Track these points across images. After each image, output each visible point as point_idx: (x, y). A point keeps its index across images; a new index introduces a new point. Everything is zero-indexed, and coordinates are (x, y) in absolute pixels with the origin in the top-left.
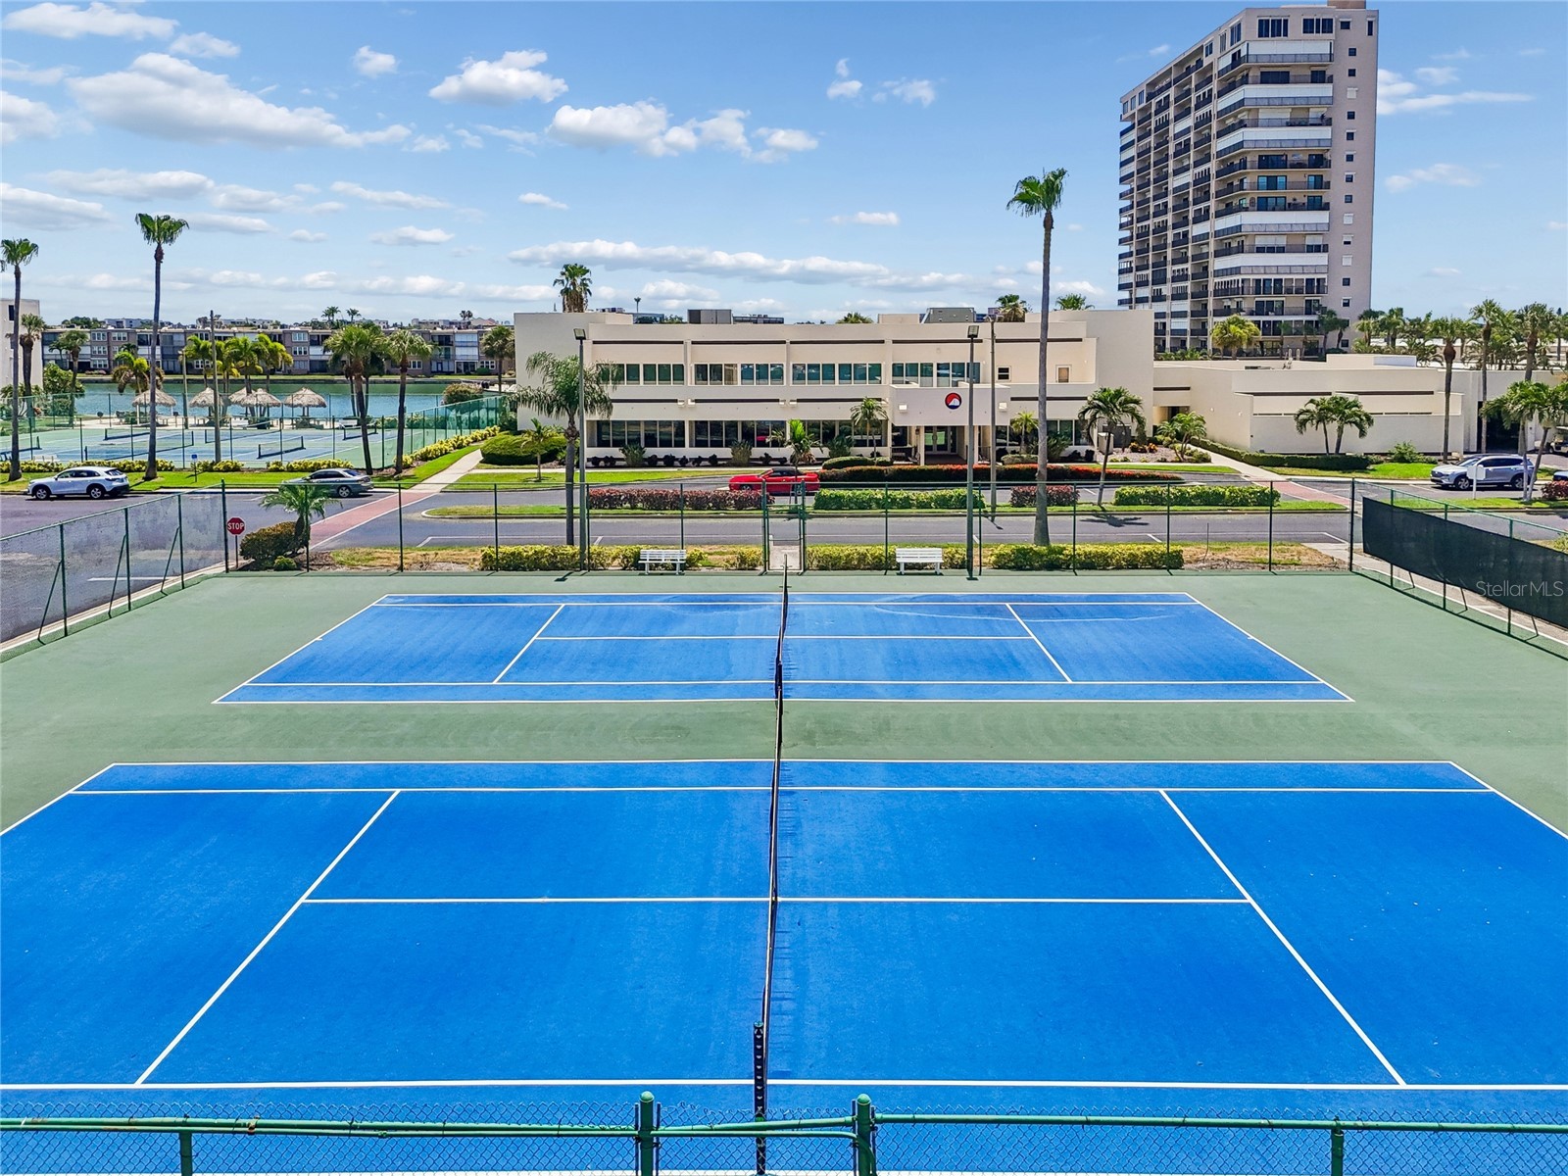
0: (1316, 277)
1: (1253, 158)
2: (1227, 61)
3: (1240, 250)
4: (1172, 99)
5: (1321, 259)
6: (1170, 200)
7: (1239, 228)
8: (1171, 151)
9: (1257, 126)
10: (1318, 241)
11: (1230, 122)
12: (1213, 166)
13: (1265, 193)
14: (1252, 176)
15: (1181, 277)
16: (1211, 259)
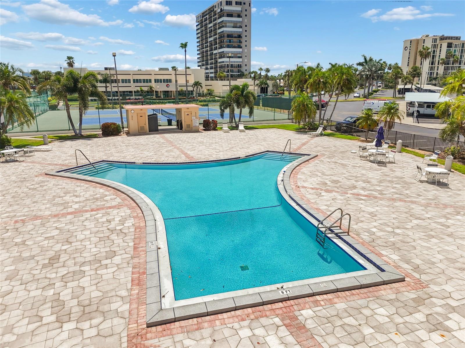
0: (240, 64)
1: (226, 35)
2: (219, 10)
3: (224, 57)
4: (208, 18)
5: (240, 60)
6: (208, 44)
7: (223, 52)
8: (208, 32)
9: (226, 27)
10: (240, 55)
11: (221, 25)
12: (217, 36)
13: (228, 43)
14: (226, 39)
15: (211, 64)
16: (218, 59)
